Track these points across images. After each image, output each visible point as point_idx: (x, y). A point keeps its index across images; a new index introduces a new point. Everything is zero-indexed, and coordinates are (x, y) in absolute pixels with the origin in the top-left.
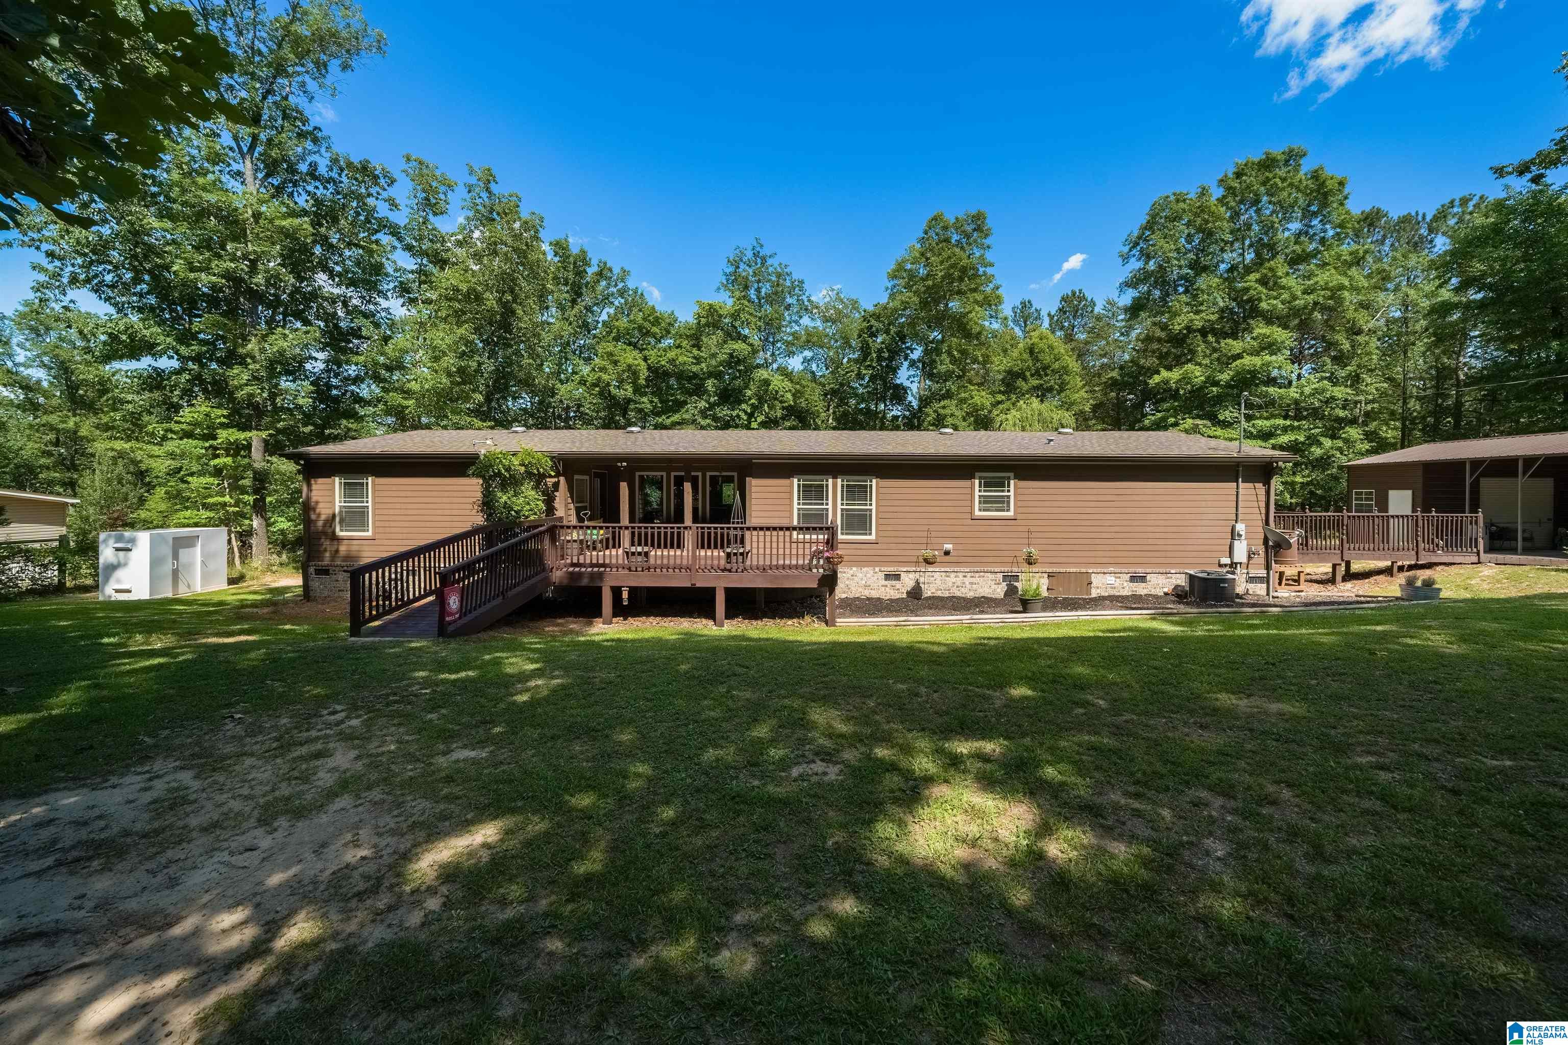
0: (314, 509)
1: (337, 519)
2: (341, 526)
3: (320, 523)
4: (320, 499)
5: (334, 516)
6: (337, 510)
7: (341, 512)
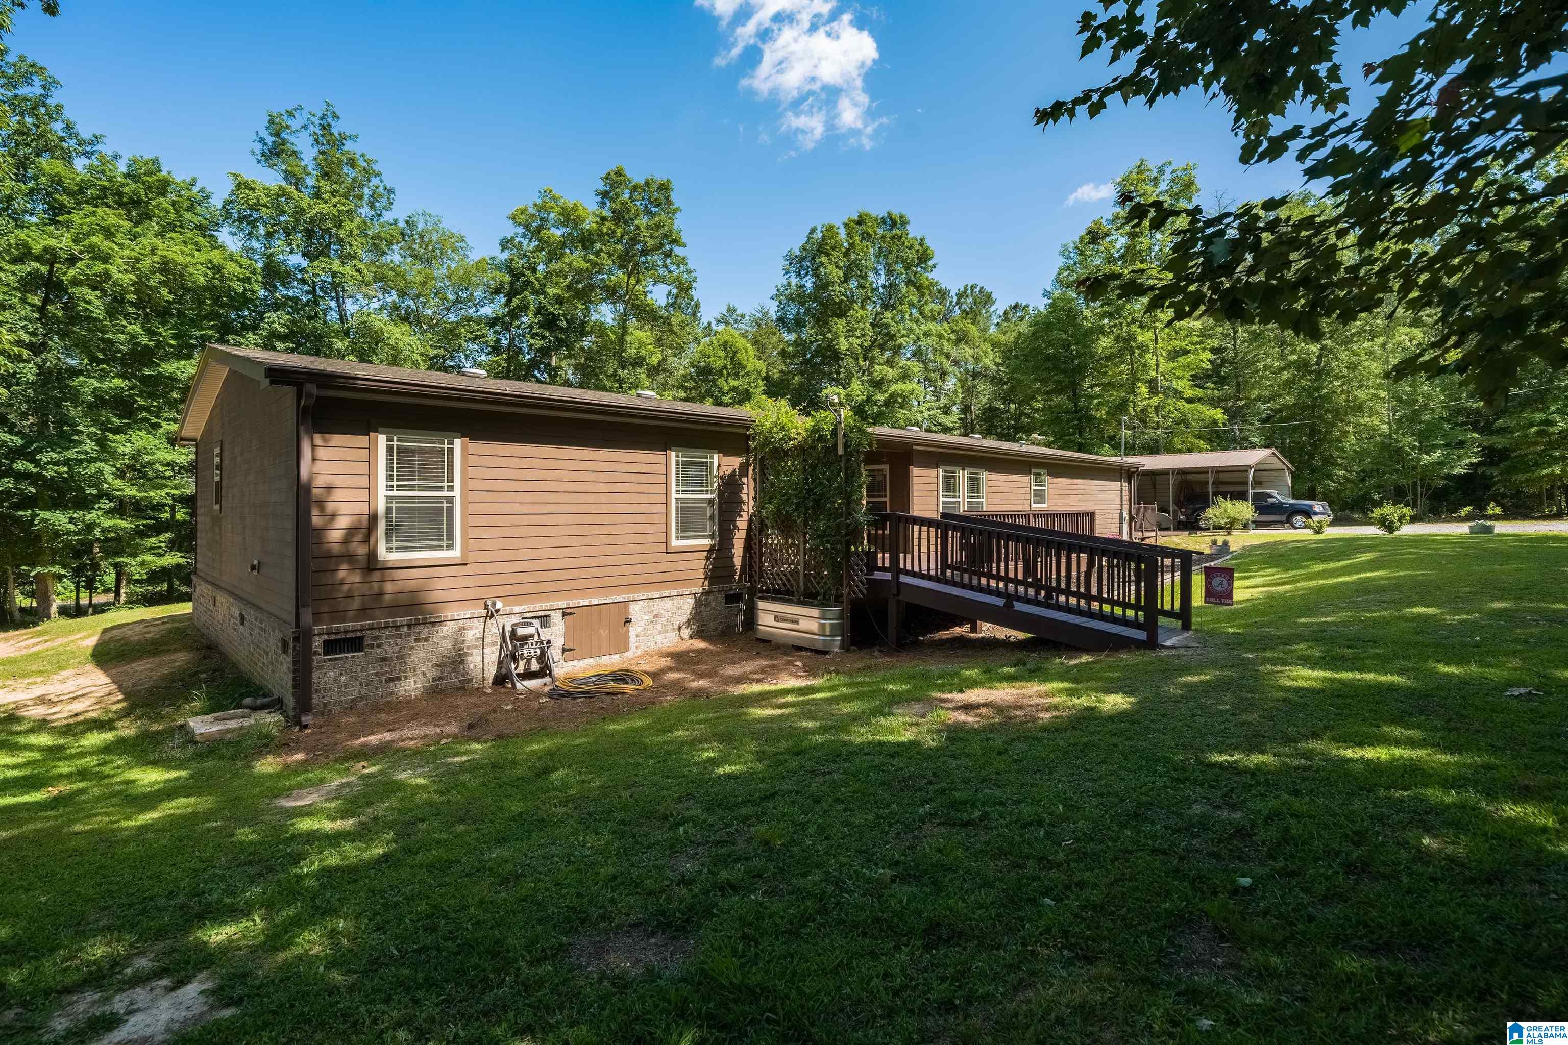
0: (321, 503)
1: (382, 526)
2: (388, 539)
3: (335, 536)
4: (337, 481)
5: (373, 518)
6: (381, 507)
7: (388, 510)
